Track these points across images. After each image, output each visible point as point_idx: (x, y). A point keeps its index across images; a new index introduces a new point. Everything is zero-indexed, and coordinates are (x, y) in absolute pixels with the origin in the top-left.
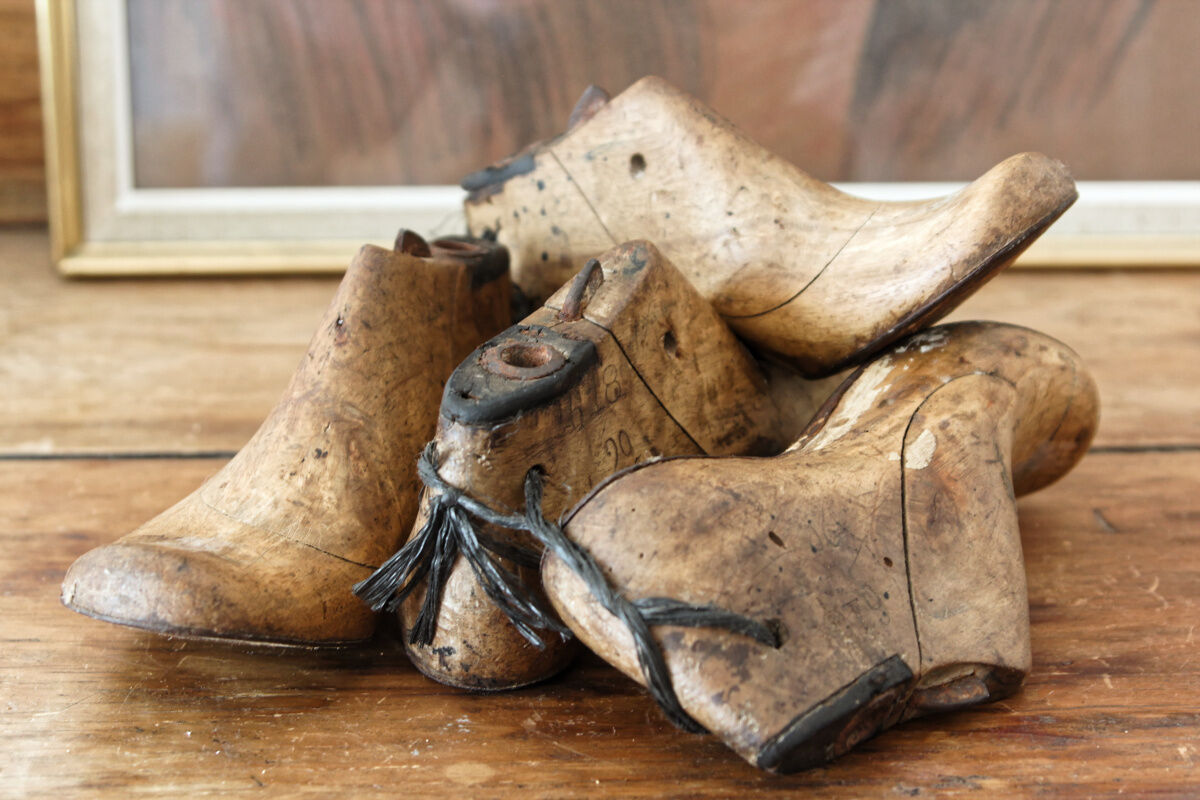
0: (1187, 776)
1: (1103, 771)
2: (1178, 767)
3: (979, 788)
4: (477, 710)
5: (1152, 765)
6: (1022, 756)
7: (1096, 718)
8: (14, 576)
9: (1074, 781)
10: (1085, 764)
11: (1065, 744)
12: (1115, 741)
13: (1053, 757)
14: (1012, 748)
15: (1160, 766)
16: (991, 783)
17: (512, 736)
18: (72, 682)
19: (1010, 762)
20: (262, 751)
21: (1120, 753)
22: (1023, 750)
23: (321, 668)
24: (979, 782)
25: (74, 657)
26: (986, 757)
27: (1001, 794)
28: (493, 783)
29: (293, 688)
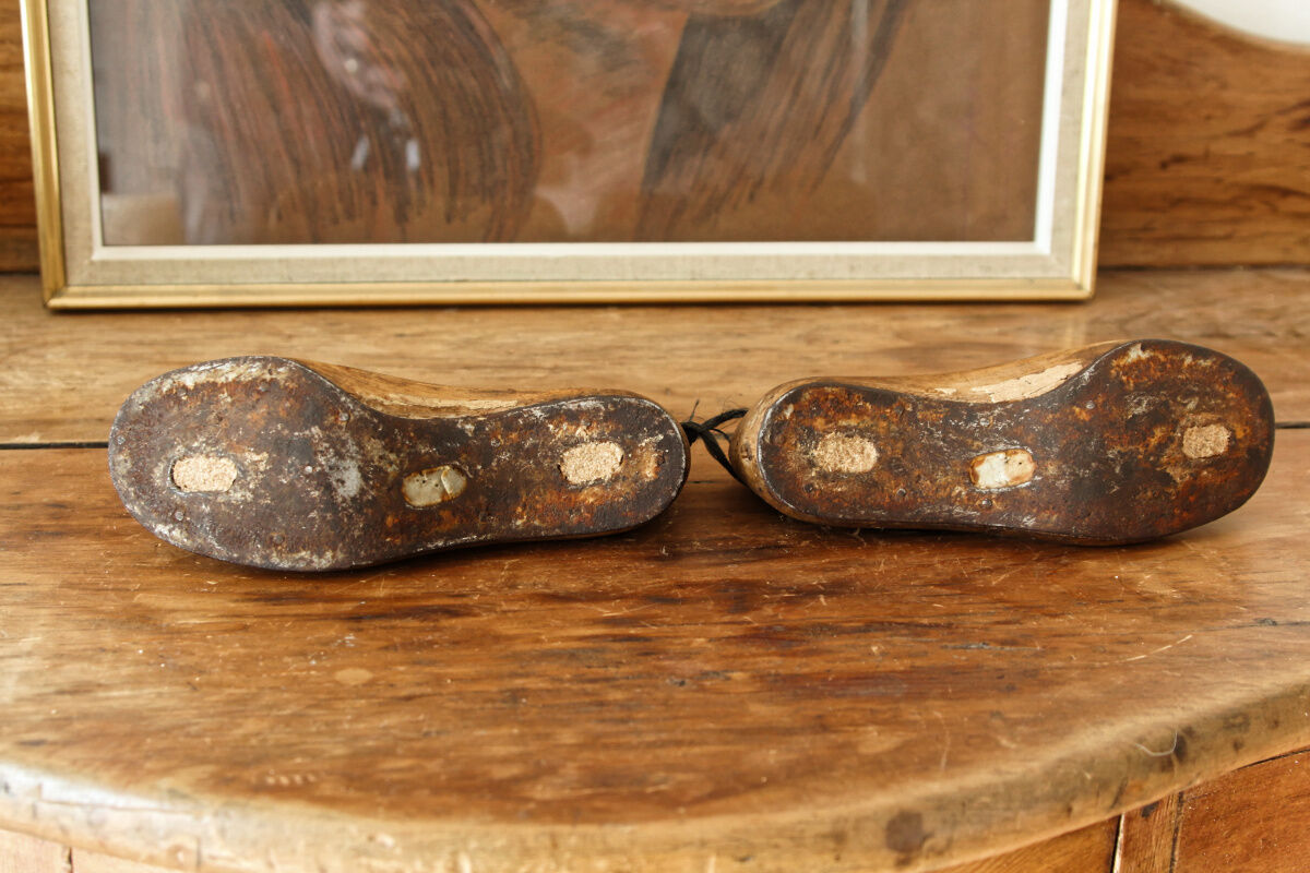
0: (877, 667)
1: (817, 665)
2: (871, 661)
3: (729, 679)
4: (360, 630)
5: (852, 659)
6: (760, 655)
7: (814, 626)
8: (8, 536)
9: (797, 672)
10: (804, 660)
11: (791, 646)
12: (827, 643)
13: (782, 655)
14: (753, 650)
15: (858, 660)
16: (737, 675)
17: (386, 648)
18: (51, 615)
19: (751, 660)
21: (830, 652)
22: (761, 651)
23: (243, 601)
24: (729, 674)
25: (53, 596)
26: (735, 656)
27: (745, 683)
28: (371, 683)
29: (222, 616)
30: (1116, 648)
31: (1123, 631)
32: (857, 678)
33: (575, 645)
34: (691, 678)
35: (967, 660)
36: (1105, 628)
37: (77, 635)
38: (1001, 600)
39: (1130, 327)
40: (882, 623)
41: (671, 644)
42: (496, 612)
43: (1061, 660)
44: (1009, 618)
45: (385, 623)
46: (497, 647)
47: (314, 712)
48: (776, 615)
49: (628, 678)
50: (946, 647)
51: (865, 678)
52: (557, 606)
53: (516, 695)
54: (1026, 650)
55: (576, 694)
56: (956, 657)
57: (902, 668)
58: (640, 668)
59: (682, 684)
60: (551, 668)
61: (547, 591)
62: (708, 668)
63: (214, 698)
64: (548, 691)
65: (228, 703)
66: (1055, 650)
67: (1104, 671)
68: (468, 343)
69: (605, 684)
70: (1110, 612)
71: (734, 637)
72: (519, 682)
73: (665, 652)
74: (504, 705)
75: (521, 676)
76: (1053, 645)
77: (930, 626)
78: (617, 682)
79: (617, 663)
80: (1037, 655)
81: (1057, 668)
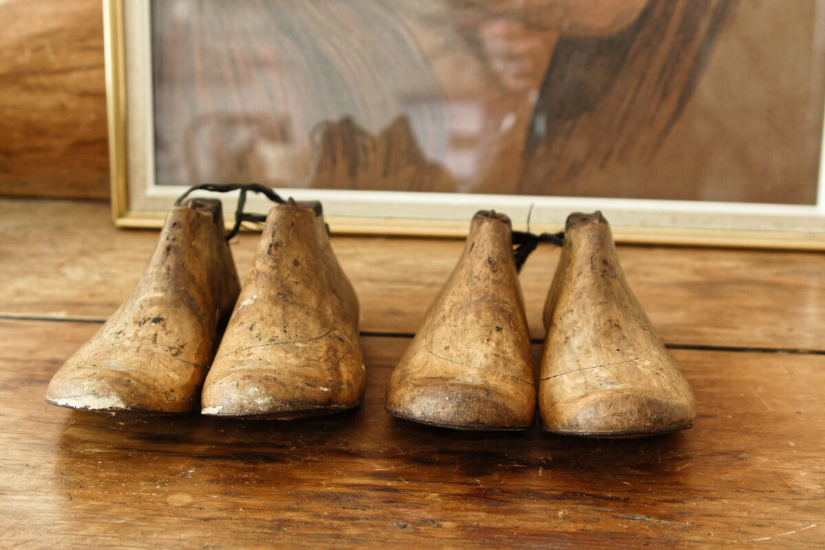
0: (556, 527)
1: (511, 522)
2: (554, 522)
3: (440, 526)
4: (202, 466)
6: (471, 510)
7: (523, 491)
8: (11, 381)
9: (493, 526)
10: (503, 517)
11: (499, 505)
12: (526, 505)
13: (488, 512)
14: (469, 506)
15: (544, 521)
16: (447, 524)
17: (212, 481)
18: (9, 438)
19: (464, 513)
20: (82, 481)
21: (526, 512)
22: (475, 507)
23: (135, 438)
24: (441, 523)
25: (16, 424)
26: (452, 510)
27: (450, 530)
28: (189, 506)
29: (115, 448)
30: (752, 530)
31: (762, 516)
32: (537, 535)
33: (343, 490)
35: (626, 529)
36: (749, 512)
37: (18, 453)
38: (677, 483)
40: (575, 494)
41: (412, 496)
42: (301, 461)
43: (701, 535)
44: (677, 497)
45: (220, 463)
46: (288, 487)
47: (139, 523)
48: (499, 481)
49: (367, 519)
50: (616, 517)
51: (542, 535)
52: (346, 460)
53: (282, 524)
54: (677, 525)
57: (574, 530)
58: (380, 512)
59: (405, 526)
60: (315, 506)
61: (344, 448)
62: (430, 516)
63: (79, 507)
64: (306, 523)
65: (86, 511)
66: (699, 526)
67: (730, 547)
68: (381, 263)
69: (349, 522)
70: (759, 500)
71: (461, 495)
72: (289, 515)
73: (404, 501)
74: (269, 531)
75: (293, 510)
76: (701, 522)
77: (611, 499)
78: (358, 521)
79: (366, 507)
80: (684, 529)
81: (695, 541)
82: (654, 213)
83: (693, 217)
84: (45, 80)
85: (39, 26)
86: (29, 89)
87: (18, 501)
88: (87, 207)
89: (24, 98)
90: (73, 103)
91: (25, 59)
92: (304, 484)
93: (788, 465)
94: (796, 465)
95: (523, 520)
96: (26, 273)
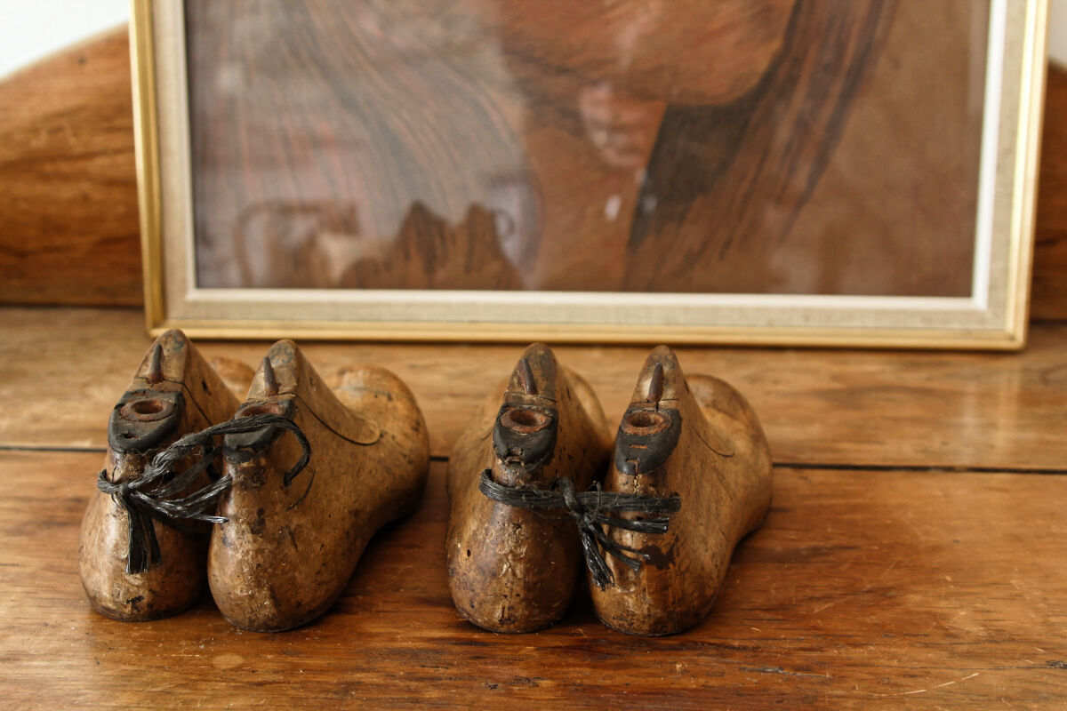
0: (673, 684)
1: (621, 678)
2: (670, 677)
3: (537, 686)
6: (574, 666)
8: (26, 524)
9: (599, 684)
10: (611, 672)
11: (606, 659)
12: (638, 658)
13: (593, 667)
14: (571, 660)
15: (659, 676)
16: (545, 683)
18: (22, 593)
19: (564, 669)
20: (111, 641)
21: (638, 666)
22: (577, 661)
24: (538, 682)
25: (33, 576)
26: (551, 665)
27: (548, 690)
28: (239, 668)
31: (915, 664)
32: (651, 693)
34: (505, 683)
35: (756, 683)
36: (899, 661)
37: (34, 610)
38: (815, 628)
39: (1052, 376)
41: (503, 650)
43: (844, 689)
44: (815, 644)
47: (179, 691)
49: (451, 679)
50: (744, 669)
51: (657, 694)
52: (426, 609)
53: (349, 687)
54: (815, 677)
55: (400, 690)
56: (748, 679)
57: (695, 687)
58: (466, 670)
59: (495, 687)
60: (391, 665)
61: (421, 595)
62: (524, 674)
63: (108, 673)
64: (378, 685)
65: (115, 677)
66: (842, 678)
67: (878, 702)
68: (465, 375)
69: (428, 683)
70: (911, 645)
71: (561, 647)
72: (358, 676)
73: (494, 657)
74: (335, 696)
75: (363, 670)
76: (843, 674)
77: (738, 648)
78: (440, 682)
79: (449, 664)
80: (823, 683)
81: (837, 696)
82: (783, 310)
83: (828, 314)
84: (65, 167)
85: (57, 104)
86: (46, 178)
87: (36, 667)
88: (117, 315)
89: (40, 189)
90: (98, 194)
91: (40, 142)
92: (376, 639)
93: (943, 604)
94: (954, 603)
95: (635, 676)
96: (44, 396)
